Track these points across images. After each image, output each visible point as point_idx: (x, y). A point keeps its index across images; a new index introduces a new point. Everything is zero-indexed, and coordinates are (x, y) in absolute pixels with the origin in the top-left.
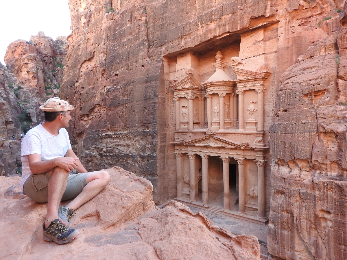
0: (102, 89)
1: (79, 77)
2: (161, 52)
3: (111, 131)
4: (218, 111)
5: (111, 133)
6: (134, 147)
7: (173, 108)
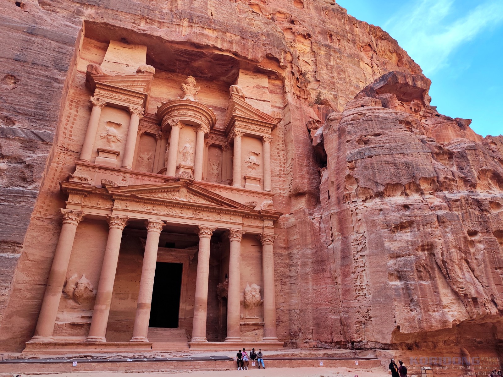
2: (80, 11)
4: (191, 151)
7: (75, 120)
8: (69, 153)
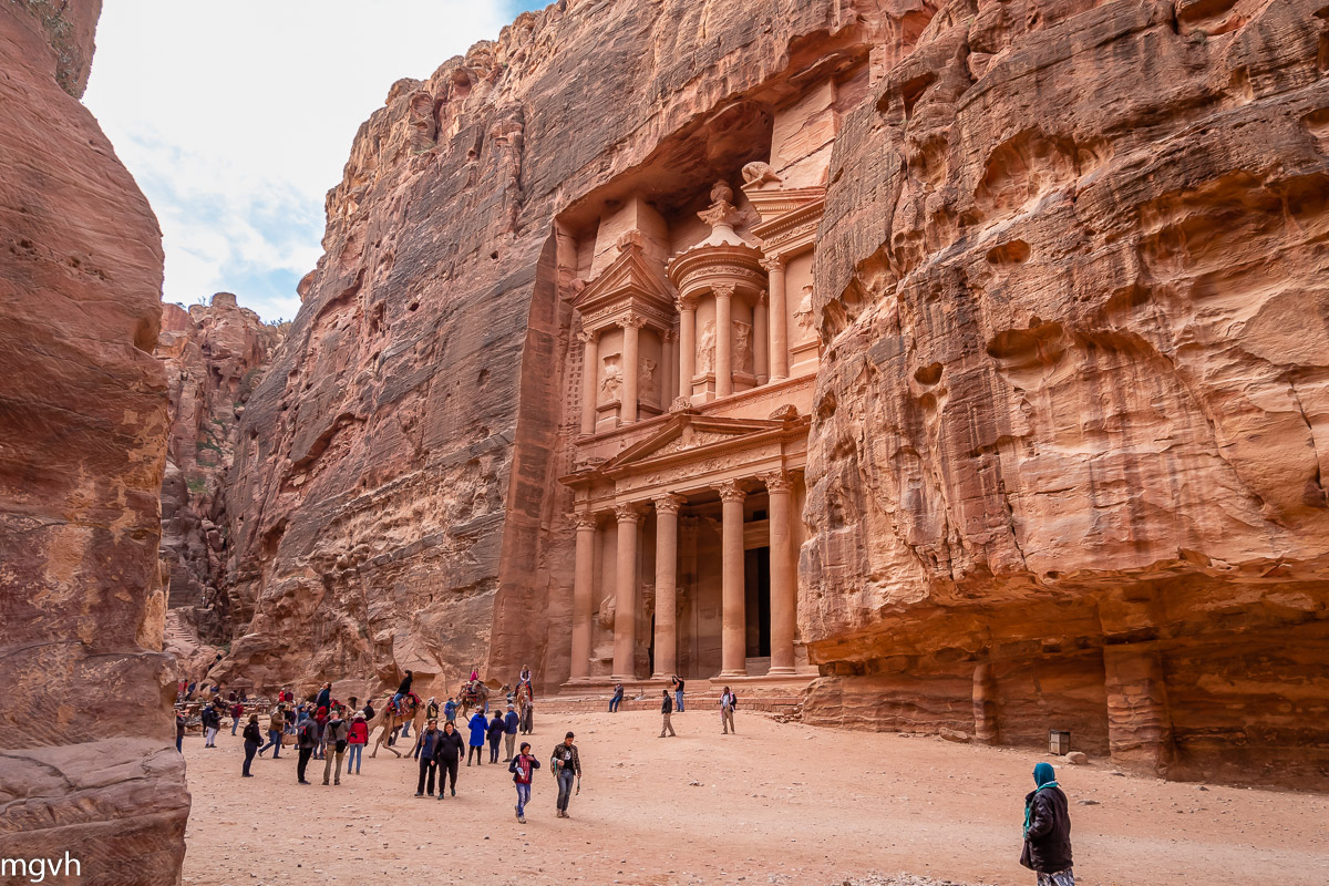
0: (368, 364)
1: (304, 356)
2: (550, 206)
3: (373, 486)
4: (711, 344)
5: (371, 492)
6: (435, 512)
7: (579, 375)
8: (577, 429)
